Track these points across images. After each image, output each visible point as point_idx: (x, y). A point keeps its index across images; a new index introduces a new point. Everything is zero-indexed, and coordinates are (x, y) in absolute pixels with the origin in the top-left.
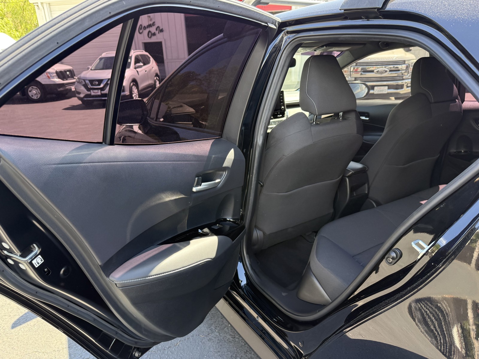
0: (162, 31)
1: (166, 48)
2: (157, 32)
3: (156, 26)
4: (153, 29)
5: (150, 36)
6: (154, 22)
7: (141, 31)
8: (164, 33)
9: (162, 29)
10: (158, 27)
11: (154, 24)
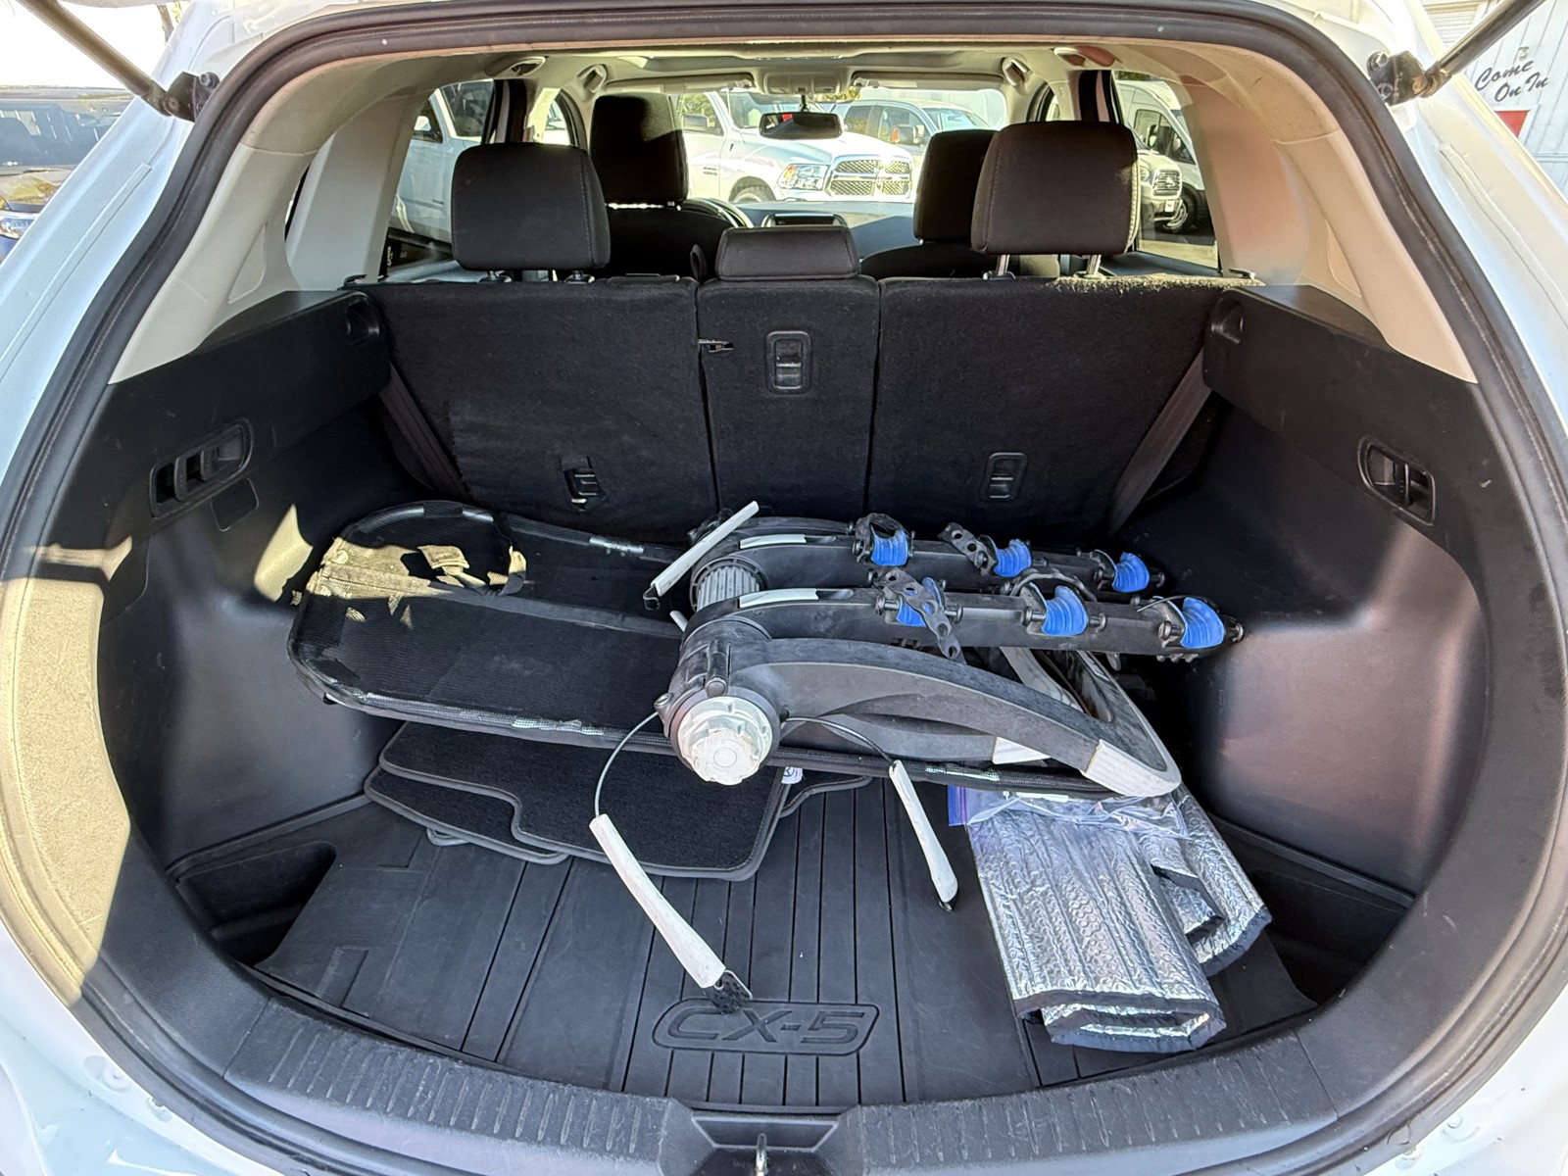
0: (1542, 84)
1: (1532, 127)
2: (1525, 88)
3: (1532, 72)
4: (1516, 81)
5: (1499, 98)
6: (1531, 62)
7: (1480, 85)
8: (1546, 89)
9: (1546, 79)
10: (1538, 74)
11: (1527, 68)
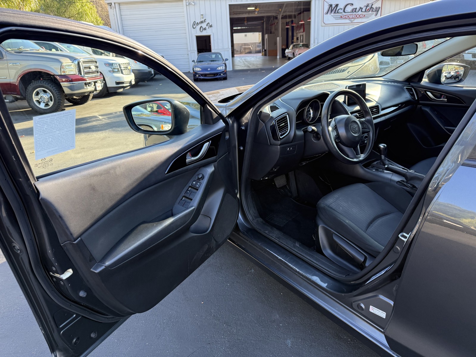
1: (214, 40)
2: (207, 27)
3: (207, 23)
4: (204, 25)
5: (201, 31)
6: (205, 19)
7: (194, 27)
8: (213, 28)
9: (211, 25)
10: (209, 23)
11: (205, 21)
